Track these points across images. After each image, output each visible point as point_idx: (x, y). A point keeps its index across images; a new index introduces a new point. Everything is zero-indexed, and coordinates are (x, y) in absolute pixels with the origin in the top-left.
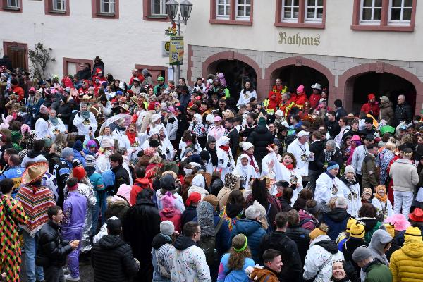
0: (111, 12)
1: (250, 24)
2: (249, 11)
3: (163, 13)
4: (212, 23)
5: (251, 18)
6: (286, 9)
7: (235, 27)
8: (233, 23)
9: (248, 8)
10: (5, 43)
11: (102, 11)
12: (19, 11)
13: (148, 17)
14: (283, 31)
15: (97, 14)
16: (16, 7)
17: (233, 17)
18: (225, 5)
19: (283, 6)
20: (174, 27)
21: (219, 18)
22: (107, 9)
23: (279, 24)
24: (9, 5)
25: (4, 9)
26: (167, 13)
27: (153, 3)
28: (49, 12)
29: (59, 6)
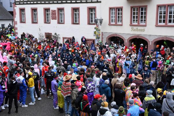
0: (77, 22)
1: (122, 25)
2: (121, 21)
3: (94, 22)
4: (109, 25)
5: (122, 23)
6: (133, 20)
7: (117, 26)
8: (116, 25)
9: (121, 20)
10: (45, 33)
11: (75, 22)
12: (50, 23)
13: (89, 24)
14: (132, 27)
15: (73, 23)
16: (49, 22)
17: (116, 23)
18: (113, 19)
19: (133, 19)
20: (97, 26)
21: (112, 23)
22: (76, 22)
23: (131, 25)
24: (47, 21)
25: (45, 23)
26: (95, 22)
27: (90, 19)
28: (59, 23)
29: (61, 21)
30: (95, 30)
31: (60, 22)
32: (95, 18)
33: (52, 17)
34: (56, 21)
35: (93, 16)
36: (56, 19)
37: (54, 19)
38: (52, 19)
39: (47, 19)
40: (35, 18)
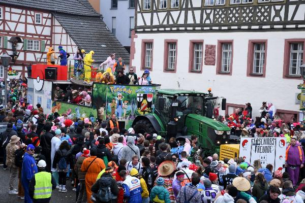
3: (298, 73)
11: (254, 72)
12: (200, 72)
13: (286, 76)
15: (251, 74)
16: (199, 70)
20: (304, 83)
22: (257, 71)
24: (194, 68)
25: (192, 71)
26: (301, 73)
27: (291, 66)
28: (219, 72)
29: (226, 69)
30: (300, 91)
31: (223, 70)
32: (301, 64)
33: (205, 58)
34: (214, 68)
35: (297, 60)
36: (214, 65)
37: (210, 64)
38: (206, 64)
39: (195, 64)
40: (172, 61)
